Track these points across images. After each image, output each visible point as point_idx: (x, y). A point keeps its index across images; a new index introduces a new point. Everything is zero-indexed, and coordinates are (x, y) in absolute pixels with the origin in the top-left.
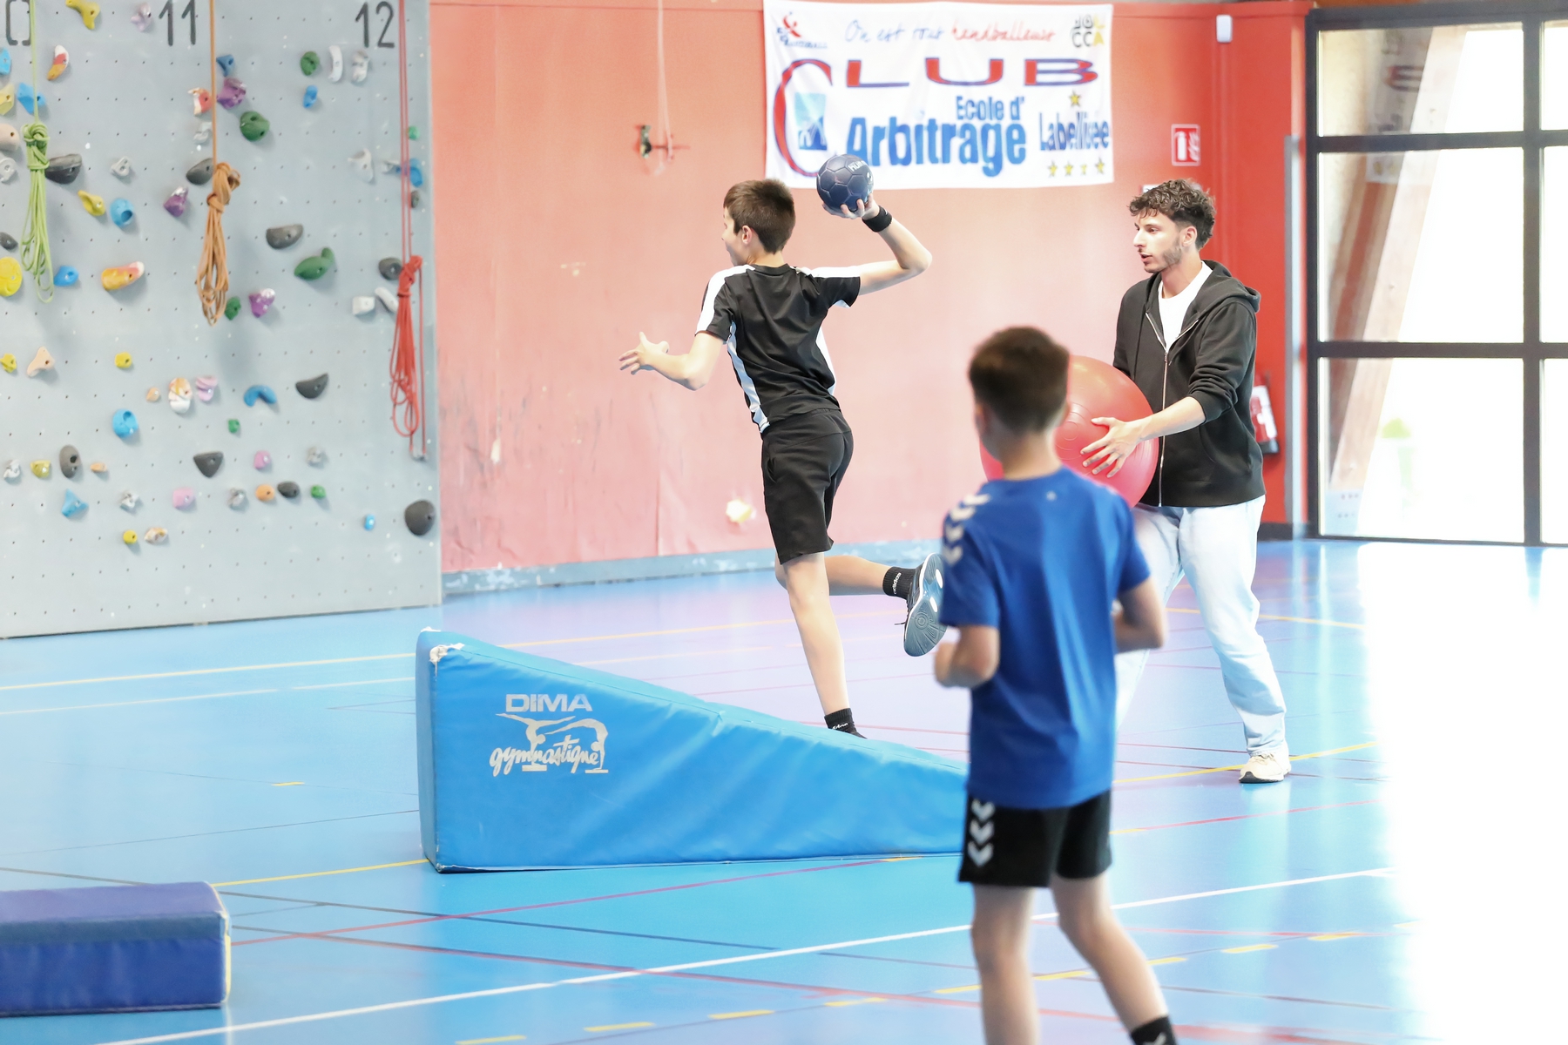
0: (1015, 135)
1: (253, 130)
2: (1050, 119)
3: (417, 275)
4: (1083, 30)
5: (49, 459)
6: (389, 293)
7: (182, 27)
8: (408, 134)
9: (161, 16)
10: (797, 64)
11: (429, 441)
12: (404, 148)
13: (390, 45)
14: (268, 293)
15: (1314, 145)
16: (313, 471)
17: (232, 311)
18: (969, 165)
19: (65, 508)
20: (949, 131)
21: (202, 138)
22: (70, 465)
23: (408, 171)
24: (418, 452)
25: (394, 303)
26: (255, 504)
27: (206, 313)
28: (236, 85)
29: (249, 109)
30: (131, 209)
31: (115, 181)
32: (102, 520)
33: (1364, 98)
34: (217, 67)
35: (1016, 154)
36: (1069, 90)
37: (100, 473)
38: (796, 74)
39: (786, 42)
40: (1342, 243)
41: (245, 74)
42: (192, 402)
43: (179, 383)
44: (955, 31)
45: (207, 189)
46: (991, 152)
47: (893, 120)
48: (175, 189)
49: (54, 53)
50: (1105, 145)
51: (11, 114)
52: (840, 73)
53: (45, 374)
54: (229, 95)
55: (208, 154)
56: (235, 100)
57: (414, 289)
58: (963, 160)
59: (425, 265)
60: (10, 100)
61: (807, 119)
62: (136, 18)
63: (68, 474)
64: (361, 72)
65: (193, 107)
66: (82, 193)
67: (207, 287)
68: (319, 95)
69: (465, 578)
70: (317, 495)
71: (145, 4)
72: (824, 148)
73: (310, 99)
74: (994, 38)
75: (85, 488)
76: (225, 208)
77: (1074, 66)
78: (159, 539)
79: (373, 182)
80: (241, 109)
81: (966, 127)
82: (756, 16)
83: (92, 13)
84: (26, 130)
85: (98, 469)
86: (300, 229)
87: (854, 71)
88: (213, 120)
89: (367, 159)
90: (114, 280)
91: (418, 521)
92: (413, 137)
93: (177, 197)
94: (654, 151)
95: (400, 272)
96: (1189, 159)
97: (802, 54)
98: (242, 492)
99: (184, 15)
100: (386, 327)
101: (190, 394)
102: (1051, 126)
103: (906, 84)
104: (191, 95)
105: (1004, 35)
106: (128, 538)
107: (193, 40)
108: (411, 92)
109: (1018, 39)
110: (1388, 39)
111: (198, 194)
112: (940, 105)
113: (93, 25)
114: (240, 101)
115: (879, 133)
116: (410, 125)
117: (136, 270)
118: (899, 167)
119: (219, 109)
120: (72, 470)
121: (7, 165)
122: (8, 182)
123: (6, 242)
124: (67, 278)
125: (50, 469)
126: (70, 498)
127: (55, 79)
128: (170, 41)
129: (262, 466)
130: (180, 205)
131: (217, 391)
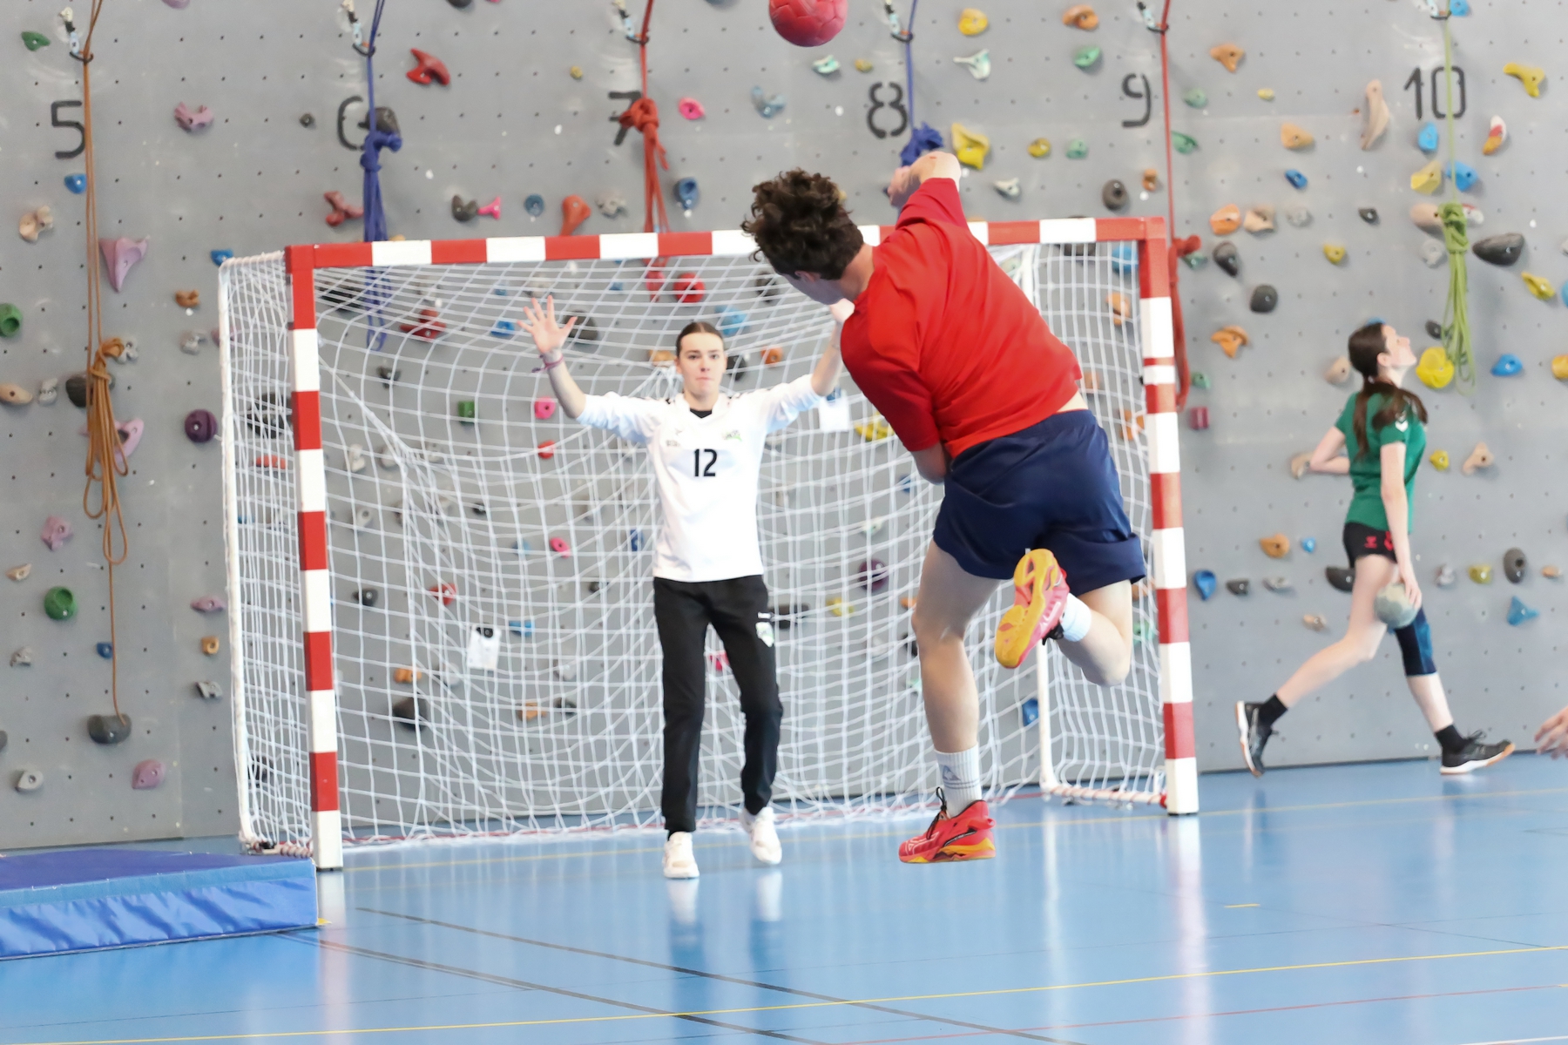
5: (1490, 565)
19: (1509, 616)
31: (1566, 259)
37: (1550, 577)
49: (1489, 124)
51: (1439, 191)
53: (1482, 470)
60: (1435, 178)
63: (1514, 579)
75: (1533, 593)
83: (1534, 79)
85: (1548, 572)
113: (1537, 92)
120: (1518, 574)
121: (1433, 248)
122: (1436, 266)
123: (1434, 331)
124: (1508, 367)
125: (1491, 573)
126: (1516, 605)
127: (1488, 153)
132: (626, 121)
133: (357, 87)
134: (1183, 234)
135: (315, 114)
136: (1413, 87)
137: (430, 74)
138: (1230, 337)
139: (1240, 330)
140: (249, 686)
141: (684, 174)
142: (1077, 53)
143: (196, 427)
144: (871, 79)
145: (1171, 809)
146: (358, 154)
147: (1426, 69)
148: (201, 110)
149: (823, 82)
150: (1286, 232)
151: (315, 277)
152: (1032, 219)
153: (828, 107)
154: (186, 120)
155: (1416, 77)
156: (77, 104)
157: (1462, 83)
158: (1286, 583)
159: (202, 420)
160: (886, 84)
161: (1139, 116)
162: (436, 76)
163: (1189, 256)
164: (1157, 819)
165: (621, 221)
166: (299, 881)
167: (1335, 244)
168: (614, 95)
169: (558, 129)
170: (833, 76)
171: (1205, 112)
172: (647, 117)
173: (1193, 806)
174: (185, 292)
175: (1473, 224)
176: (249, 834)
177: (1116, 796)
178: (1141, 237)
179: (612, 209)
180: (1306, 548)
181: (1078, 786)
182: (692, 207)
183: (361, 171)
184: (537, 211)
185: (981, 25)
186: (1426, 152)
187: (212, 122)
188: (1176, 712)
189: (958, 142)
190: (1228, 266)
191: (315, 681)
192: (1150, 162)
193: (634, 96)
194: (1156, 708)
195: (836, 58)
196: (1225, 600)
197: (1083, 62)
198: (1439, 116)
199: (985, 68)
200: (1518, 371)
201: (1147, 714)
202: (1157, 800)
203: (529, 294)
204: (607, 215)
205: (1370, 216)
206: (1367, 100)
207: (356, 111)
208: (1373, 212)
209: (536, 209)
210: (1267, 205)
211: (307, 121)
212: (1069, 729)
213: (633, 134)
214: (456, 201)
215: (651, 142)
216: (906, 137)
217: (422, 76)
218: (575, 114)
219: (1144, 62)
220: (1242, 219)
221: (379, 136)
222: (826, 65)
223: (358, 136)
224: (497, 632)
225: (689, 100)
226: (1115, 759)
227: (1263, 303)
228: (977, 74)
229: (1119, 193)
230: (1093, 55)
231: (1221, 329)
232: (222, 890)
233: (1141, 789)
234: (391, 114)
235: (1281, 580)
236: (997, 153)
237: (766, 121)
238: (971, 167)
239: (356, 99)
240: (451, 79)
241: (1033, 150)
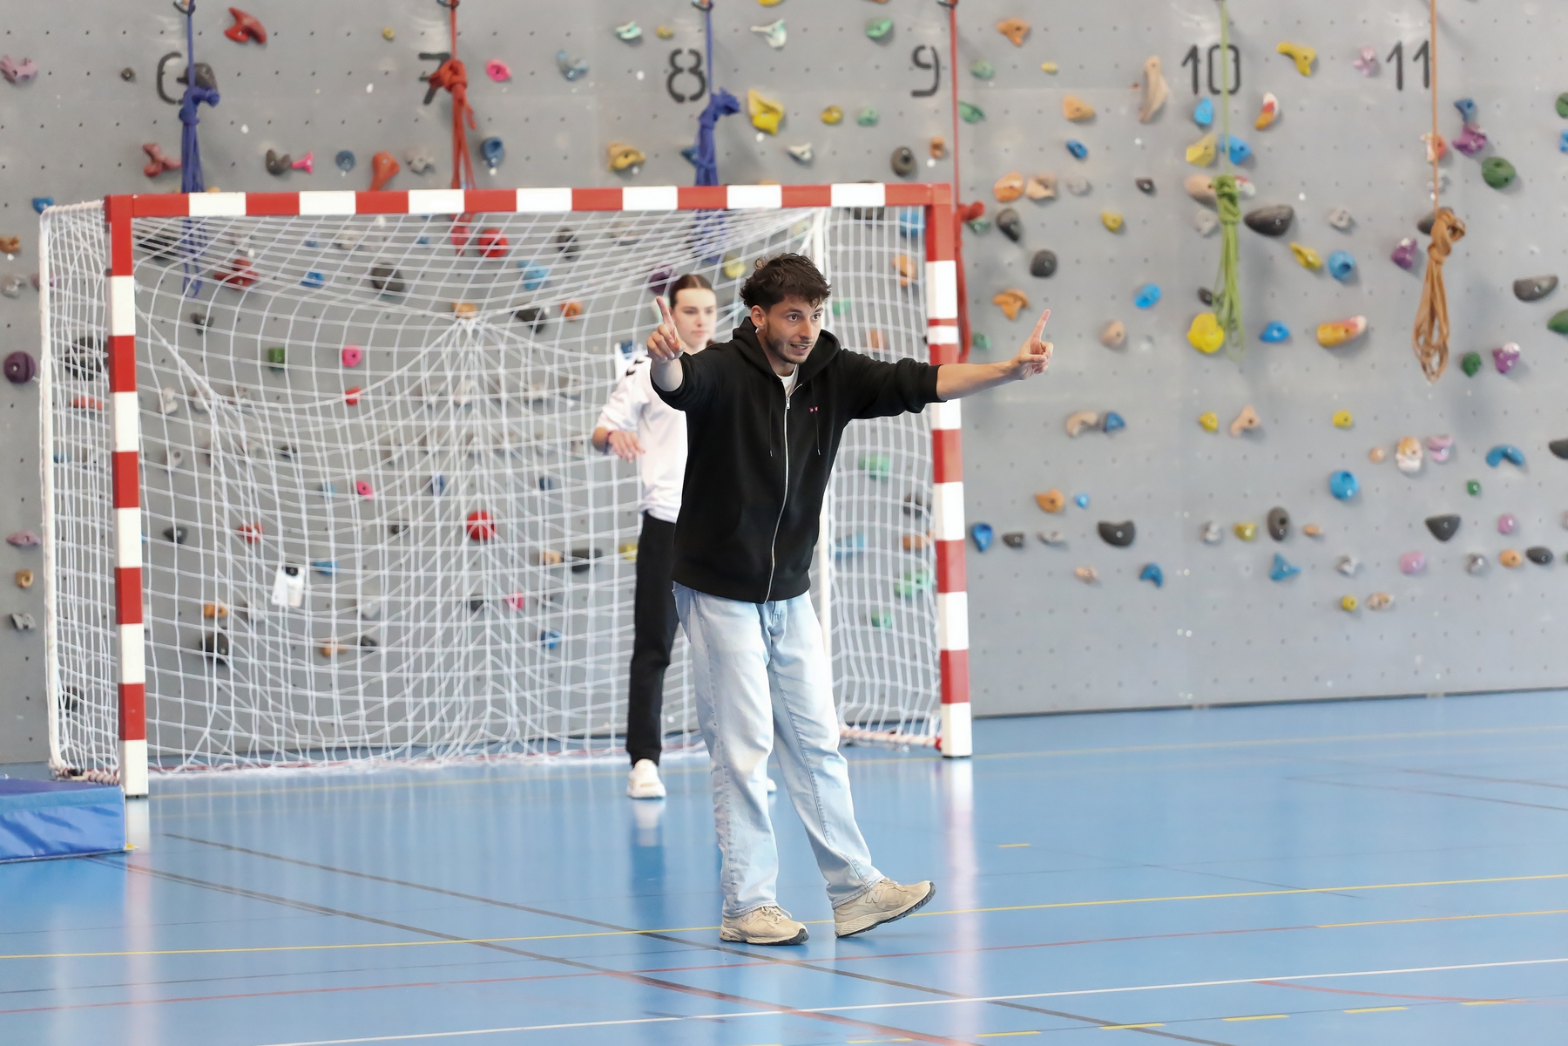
1: (1499, 178)
5: (1254, 522)
7: (1414, 71)
9: (1389, 60)
14: (1513, 347)
17: (1469, 365)
19: (1272, 572)
21: (1438, 185)
22: (1278, 525)
26: (1500, 570)
27: (1424, 368)
28: (1474, 130)
29: (1490, 155)
30: (1350, 262)
31: (1335, 233)
32: (1312, 586)
34: (1457, 111)
37: (1311, 535)
41: (1487, 119)
42: (1424, 462)
43: (1407, 440)
45: (1431, 239)
48: (1405, 239)
49: (1262, 101)
51: (1213, 164)
53: (1249, 432)
54: (1468, 140)
55: (1438, 202)
56: (1473, 144)
60: (1209, 151)
62: (1358, 62)
63: (1277, 537)
65: (1426, 153)
66: (1294, 245)
67: (1427, 343)
71: (1367, 49)
73: (1565, 142)
75: (1290, 551)
76: (1447, 260)
78: (1380, 605)
80: (1484, 154)
83: (1306, 58)
85: (1310, 530)
86: (1554, 282)
90: (1327, 334)
93: (1403, 249)
98: (1484, 558)
101: (1420, 454)
104: (1424, 143)
106: (1346, 603)
107: (1427, 84)
111: (1424, 243)
113: (1308, 71)
114: (1480, 147)
117: (1355, 325)
119: (1458, 156)
120: (1281, 531)
121: (1206, 218)
122: (1209, 235)
123: (1205, 297)
124: (1276, 334)
125: (1256, 531)
126: (1278, 560)
127: (1262, 128)
128: (1400, 85)
129: (1505, 528)
130: (1408, 257)
131: (1453, 450)
132: (435, 81)
133: (177, 43)
134: (968, 200)
135: (135, 68)
136: (1190, 64)
137: (247, 32)
138: (1010, 300)
139: (1020, 293)
140: (62, 619)
141: (490, 133)
142: (870, 25)
143: (15, 368)
144: (672, 46)
145: (945, 751)
146: (177, 108)
147: (1203, 46)
148: (25, 62)
149: (626, 47)
150: (1067, 201)
151: (133, 226)
152: (823, 183)
153: (630, 71)
154: (10, 71)
155: (1193, 54)
157: (1237, 60)
158: (1059, 537)
159: (21, 362)
160: (685, 51)
161: (928, 86)
162: (253, 35)
163: (973, 222)
164: (932, 761)
165: (429, 177)
166: (109, 807)
167: (1113, 212)
168: (424, 56)
169: (370, 88)
170: (635, 42)
171: (991, 84)
172: (456, 78)
173: (967, 750)
174: (7, 238)
175: (1245, 196)
176: (58, 762)
177: (893, 738)
178: (928, 202)
179: (420, 166)
180: (1080, 504)
181: (856, 728)
182: (497, 166)
183: (180, 125)
184: (348, 166)
186: (1202, 126)
187: (36, 74)
188: (953, 660)
189: (754, 108)
190: (1011, 232)
191: (125, 616)
192: (937, 130)
193: (443, 57)
194: (934, 654)
195: (637, 25)
196: (1001, 552)
197: (875, 33)
198: (1215, 92)
199: (781, 37)
200: (1285, 338)
201: (925, 661)
202: (932, 742)
203: (339, 246)
204: (415, 171)
205: (1146, 186)
206: (1146, 75)
207: (175, 67)
208: (1150, 183)
209: (347, 163)
210: (1048, 173)
211: (127, 76)
212: (850, 673)
213: (442, 93)
214: (270, 155)
215: (460, 102)
216: (704, 103)
217: (240, 34)
218: (387, 73)
219: (933, 33)
220: (1024, 187)
221: (197, 91)
222: (629, 31)
223: (176, 91)
224: (301, 571)
225: (497, 61)
226: (894, 702)
227: (1043, 267)
228: (773, 43)
229: (907, 159)
230: (885, 27)
231: (1002, 292)
232: (34, 814)
233: (917, 732)
234: (209, 71)
235: (1055, 534)
236: (791, 119)
237: (570, 84)
238: (766, 131)
239: (176, 55)
240: (270, 38)
241: (825, 116)
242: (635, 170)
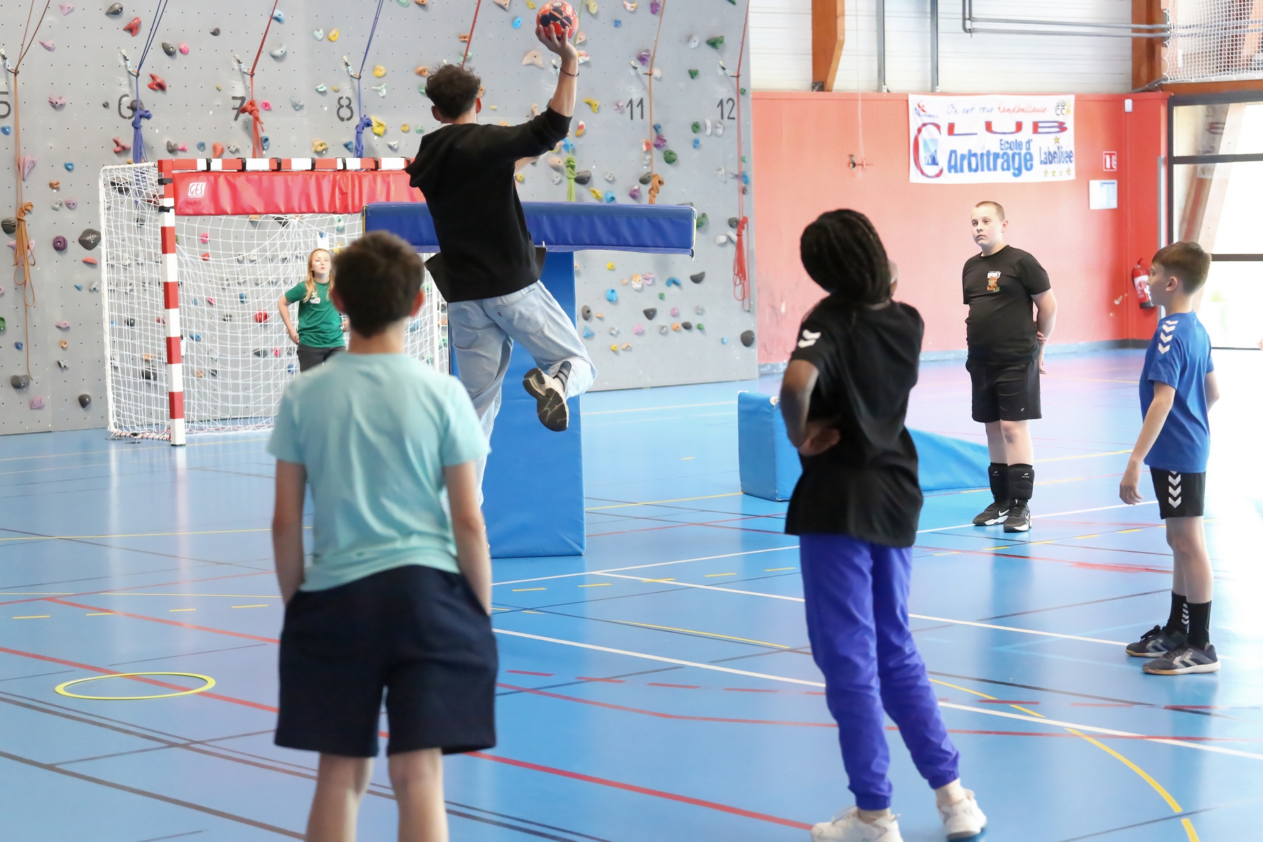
0: (1028, 157)
1: (670, 159)
2: (1045, 149)
3: (746, 225)
4: (1060, 107)
6: (733, 234)
7: (637, 111)
8: (742, 160)
9: (627, 106)
10: (924, 125)
11: (752, 303)
12: (740, 166)
13: (733, 118)
15: (1172, 161)
16: (699, 316)
18: (1006, 172)
19: (584, 335)
20: (996, 156)
21: (647, 162)
22: (586, 314)
23: (742, 177)
24: (747, 308)
25: (735, 238)
26: (672, 333)
28: (662, 138)
29: (667, 149)
30: (614, 196)
31: (606, 183)
32: (601, 340)
33: (1196, 138)
34: (654, 131)
35: (1029, 166)
36: (1054, 135)
37: (600, 318)
38: (924, 130)
39: (919, 115)
40: (1185, 208)
41: (667, 133)
42: (642, 285)
43: (637, 277)
44: (999, 108)
45: (649, 187)
46: (1016, 166)
47: (970, 151)
48: (635, 186)
49: (578, 124)
50: (1071, 162)
51: (559, 152)
52: (945, 129)
54: (659, 142)
55: (650, 170)
56: (662, 145)
57: (744, 232)
58: (1003, 169)
59: (750, 221)
61: (929, 150)
62: (616, 107)
63: (586, 318)
64: (720, 131)
65: (642, 149)
66: (592, 189)
68: (700, 142)
69: (769, 367)
70: (700, 328)
71: (620, 101)
72: (937, 164)
73: (696, 144)
74: (1018, 112)
75: (593, 325)
76: (657, 195)
77: (1056, 124)
78: (628, 349)
79: (725, 182)
80: (664, 149)
81: (1005, 154)
82: (905, 102)
83: (596, 106)
84: (566, 160)
85: (599, 316)
87: (951, 129)
88: (651, 154)
89: (722, 172)
91: (747, 340)
92: (744, 161)
93: (635, 190)
94: (856, 167)
95: (738, 224)
96: (1111, 168)
97: (927, 120)
98: (666, 327)
99: (638, 106)
100: (732, 249)
101: (641, 282)
102: (1045, 153)
103: (976, 134)
104: (641, 143)
105: (1023, 110)
106: (613, 347)
107: (642, 117)
108: (742, 140)
109: (1030, 112)
110: (1208, 110)
111: (645, 189)
112: (991, 144)
113: (596, 111)
114: (664, 146)
115: (963, 157)
116: (743, 155)
118: (973, 173)
119: (654, 149)
120: (588, 316)
121: (557, 176)
122: (557, 184)
126: (586, 329)
127: (578, 136)
128: (632, 118)
129: (675, 315)
130: (637, 194)
131: (654, 280)
132: (240, 110)
135: (109, 102)
137: (158, 86)
141: (263, 135)
143: (59, 244)
144: (339, 95)
146: (130, 121)
148: (60, 99)
149: (320, 95)
153: (321, 107)
154: (54, 102)
156: (7, 93)
159: (61, 240)
160: (344, 98)
162: (161, 87)
165: (237, 154)
168: (234, 98)
169: (211, 113)
170: (323, 93)
172: (253, 108)
174: (54, 182)
179: (234, 149)
182: (267, 150)
183: (132, 129)
184: (203, 149)
185: (383, 73)
189: (374, 124)
193: (243, 99)
195: (325, 85)
204: (231, 152)
207: (126, 102)
211: (106, 105)
213: (244, 116)
214: (169, 144)
215: (257, 119)
216: (356, 120)
217: (155, 86)
218: (218, 106)
221: (139, 113)
222: (321, 88)
223: (129, 113)
224: (185, 339)
225: (266, 101)
228: (381, 95)
234: (143, 103)
236: (389, 130)
237: (297, 112)
238: (378, 135)
239: (127, 95)
240: (168, 88)
241: (403, 128)
242: (324, 152)
